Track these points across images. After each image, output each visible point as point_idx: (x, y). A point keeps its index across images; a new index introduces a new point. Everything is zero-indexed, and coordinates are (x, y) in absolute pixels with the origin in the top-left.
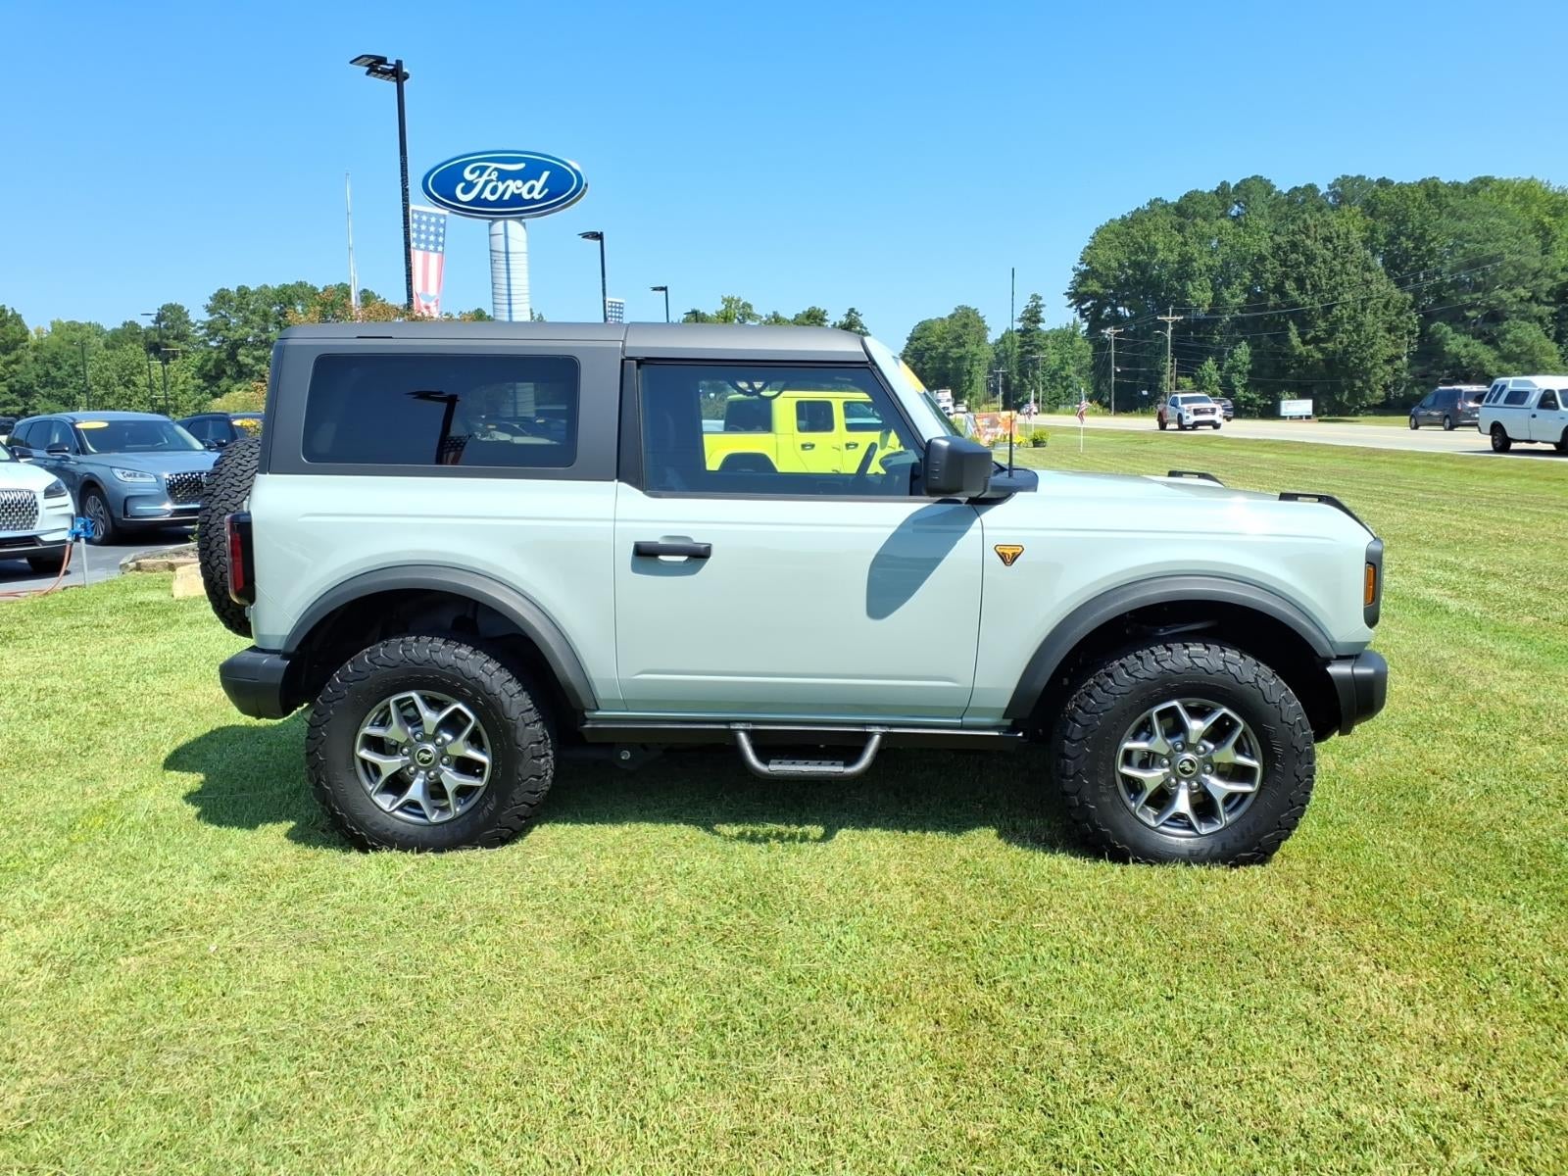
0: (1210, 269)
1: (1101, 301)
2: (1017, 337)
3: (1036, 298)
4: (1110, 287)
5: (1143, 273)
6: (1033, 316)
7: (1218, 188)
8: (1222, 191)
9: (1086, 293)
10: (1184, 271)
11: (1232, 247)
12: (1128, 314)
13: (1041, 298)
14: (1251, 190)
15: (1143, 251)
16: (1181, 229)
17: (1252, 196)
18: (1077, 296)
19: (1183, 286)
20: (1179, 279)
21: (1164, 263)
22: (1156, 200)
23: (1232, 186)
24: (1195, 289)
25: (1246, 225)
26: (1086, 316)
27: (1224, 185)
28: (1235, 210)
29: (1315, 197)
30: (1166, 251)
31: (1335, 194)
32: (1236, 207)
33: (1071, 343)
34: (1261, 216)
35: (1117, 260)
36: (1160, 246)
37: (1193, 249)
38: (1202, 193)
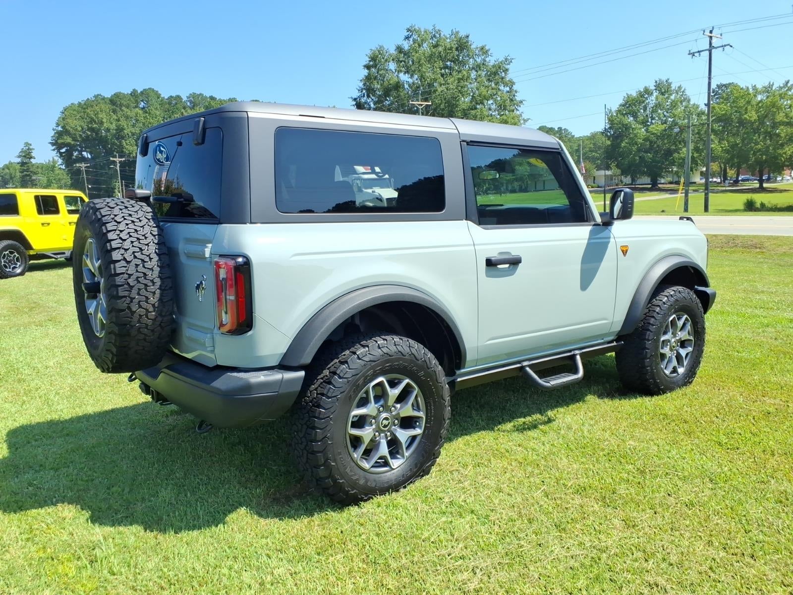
0: (133, 134)
1: (71, 149)
2: (18, 167)
3: (27, 144)
4: (78, 141)
5: (97, 134)
6: (27, 154)
7: (132, 93)
8: (134, 93)
9: (63, 143)
10: (119, 134)
11: (144, 124)
12: (90, 156)
13: (31, 145)
14: (147, 95)
15: (95, 122)
16: (114, 111)
17: (150, 98)
18: (57, 144)
19: (120, 142)
20: (117, 139)
21: (108, 130)
22: (98, 95)
23: (139, 92)
24: (127, 144)
25: (150, 113)
26: (63, 156)
27: (135, 91)
28: (142, 105)
29: (181, 102)
30: (109, 123)
31: (191, 102)
32: (142, 103)
33: (52, 171)
34: (156, 109)
35: (81, 126)
36: (104, 120)
37: (123, 123)
38: (124, 94)
